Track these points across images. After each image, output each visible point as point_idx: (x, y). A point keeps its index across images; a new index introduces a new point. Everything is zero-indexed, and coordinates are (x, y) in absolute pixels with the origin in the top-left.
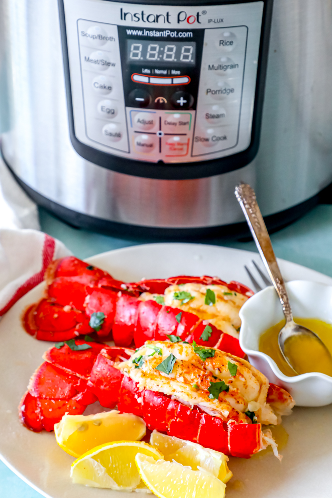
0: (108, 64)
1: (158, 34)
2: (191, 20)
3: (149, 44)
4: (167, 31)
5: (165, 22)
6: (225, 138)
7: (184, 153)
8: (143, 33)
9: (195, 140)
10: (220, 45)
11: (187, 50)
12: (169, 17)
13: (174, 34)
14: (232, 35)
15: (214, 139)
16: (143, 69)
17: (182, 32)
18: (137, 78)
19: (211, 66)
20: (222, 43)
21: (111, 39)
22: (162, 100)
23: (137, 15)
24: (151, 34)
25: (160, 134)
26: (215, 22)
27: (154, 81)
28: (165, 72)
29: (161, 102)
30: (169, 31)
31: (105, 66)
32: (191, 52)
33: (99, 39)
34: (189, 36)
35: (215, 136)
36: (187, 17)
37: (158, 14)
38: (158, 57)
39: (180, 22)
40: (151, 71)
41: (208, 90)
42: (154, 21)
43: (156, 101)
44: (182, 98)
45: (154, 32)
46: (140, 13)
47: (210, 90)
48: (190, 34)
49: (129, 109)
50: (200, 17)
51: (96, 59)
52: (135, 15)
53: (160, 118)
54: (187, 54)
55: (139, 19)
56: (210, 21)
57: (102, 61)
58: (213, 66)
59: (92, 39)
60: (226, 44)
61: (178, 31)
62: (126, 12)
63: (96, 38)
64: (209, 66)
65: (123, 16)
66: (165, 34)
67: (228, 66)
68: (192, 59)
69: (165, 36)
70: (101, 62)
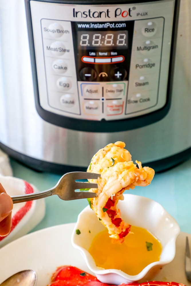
0: (64, 51)
1: (101, 26)
2: (125, 14)
3: (94, 34)
4: (107, 23)
5: (106, 17)
6: (149, 100)
7: (120, 112)
8: (90, 26)
9: (128, 102)
10: (145, 32)
11: (122, 37)
12: (109, 13)
13: (112, 26)
14: (154, 24)
15: (141, 101)
16: (90, 53)
17: (118, 24)
18: (86, 59)
19: (139, 48)
20: (147, 31)
21: (67, 31)
22: (104, 74)
23: (85, 13)
24: (96, 26)
25: (103, 99)
26: (142, 15)
27: (98, 61)
28: (106, 54)
29: (103, 76)
30: (109, 24)
31: (62, 52)
32: (125, 38)
33: (58, 32)
34: (124, 26)
35: (141, 99)
36: (122, 12)
37: (101, 11)
38: (101, 43)
39: (117, 16)
40: (96, 54)
41: (136, 65)
42: (98, 17)
43: (100, 75)
44: (118, 72)
45: (98, 24)
46: (88, 11)
47: (138, 65)
48: (124, 25)
49: (80, 83)
50: (131, 12)
51: (55, 48)
52: (84, 13)
53: (103, 88)
54: (122, 40)
55: (87, 16)
56: (138, 14)
57: (60, 48)
58: (140, 47)
59: (52, 32)
60: (149, 31)
61: (116, 23)
62: (77, 11)
63: (55, 32)
64: (138, 48)
65: (75, 14)
66: (106, 26)
67: (151, 47)
68: (125, 43)
69: (106, 27)
70: (59, 50)
